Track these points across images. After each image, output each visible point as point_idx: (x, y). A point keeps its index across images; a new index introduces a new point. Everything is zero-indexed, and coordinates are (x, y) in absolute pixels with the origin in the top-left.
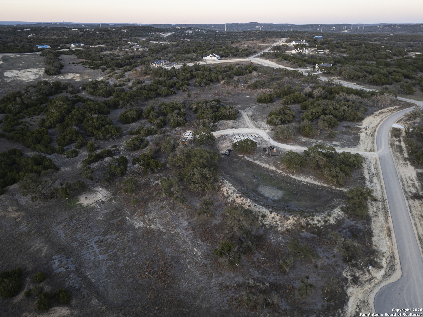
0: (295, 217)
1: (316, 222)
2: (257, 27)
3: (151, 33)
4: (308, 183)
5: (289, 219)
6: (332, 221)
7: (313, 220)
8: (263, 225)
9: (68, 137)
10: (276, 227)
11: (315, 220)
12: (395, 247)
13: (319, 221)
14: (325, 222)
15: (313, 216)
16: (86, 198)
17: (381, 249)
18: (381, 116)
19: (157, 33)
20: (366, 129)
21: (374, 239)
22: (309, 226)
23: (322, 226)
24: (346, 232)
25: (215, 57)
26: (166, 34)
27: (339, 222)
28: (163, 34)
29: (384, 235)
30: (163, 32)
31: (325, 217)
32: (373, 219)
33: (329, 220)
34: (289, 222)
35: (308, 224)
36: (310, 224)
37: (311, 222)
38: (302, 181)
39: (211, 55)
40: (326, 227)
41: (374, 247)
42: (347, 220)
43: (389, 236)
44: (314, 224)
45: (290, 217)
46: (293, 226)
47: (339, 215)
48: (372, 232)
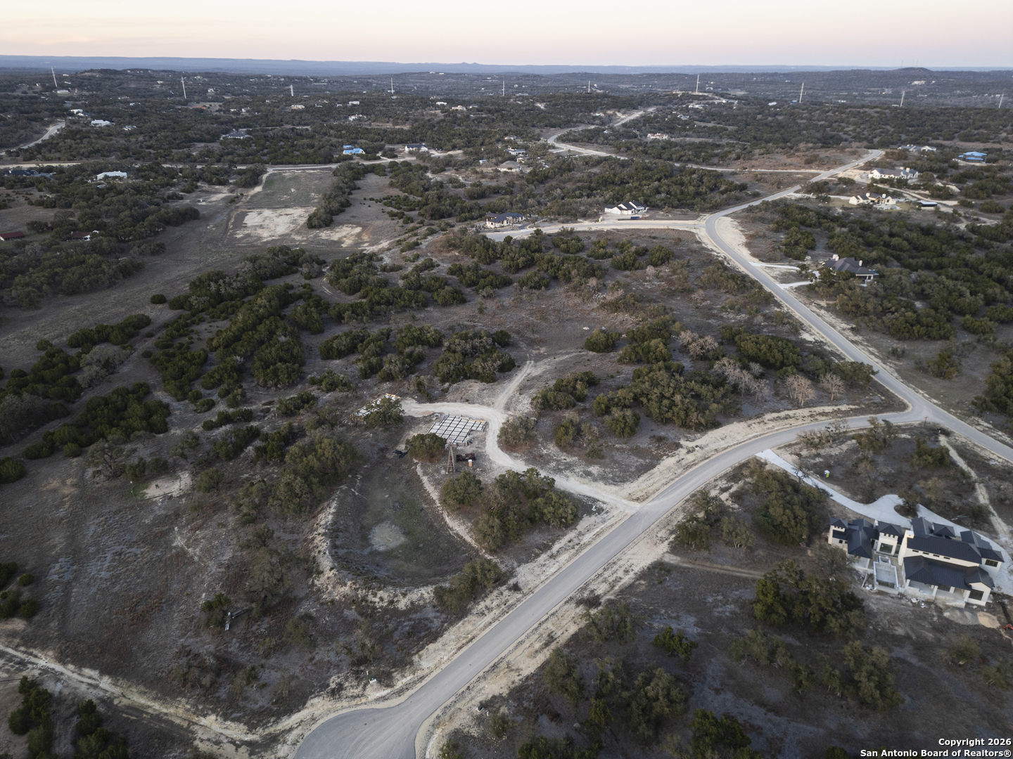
0: (354, 584)
1: (377, 600)
2: (916, 83)
3: (595, 111)
4: (457, 534)
5: (345, 585)
6: (403, 604)
7: (375, 595)
8: (313, 584)
9: (217, 376)
10: (323, 592)
11: (379, 596)
12: (443, 666)
13: (381, 599)
14: (391, 602)
15: (380, 589)
16: (157, 486)
17: (422, 663)
18: (771, 424)
19: (610, 112)
20: (689, 452)
21: (431, 646)
22: (364, 603)
23: (381, 607)
24: (406, 626)
25: (630, 212)
26: (630, 115)
27: (414, 608)
28: (624, 114)
29: (452, 646)
30: (623, 110)
31: (396, 596)
32: (470, 617)
33: (398, 601)
34: (342, 589)
35: (364, 599)
36: (367, 601)
37: (370, 598)
38: (452, 529)
39: (621, 205)
40: (385, 610)
41: (416, 658)
42: (429, 609)
43: (460, 648)
44: (371, 602)
45: (349, 583)
46: (344, 597)
47: (422, 597)
48: (442, 636)
